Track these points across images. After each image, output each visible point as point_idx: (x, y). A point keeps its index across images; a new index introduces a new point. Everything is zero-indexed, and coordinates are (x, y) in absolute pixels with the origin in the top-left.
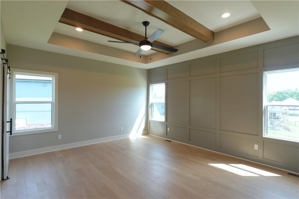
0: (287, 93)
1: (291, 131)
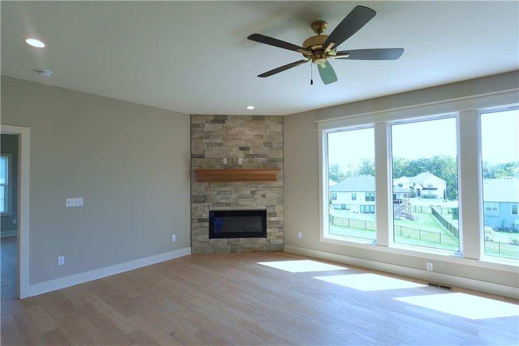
0: (423, 165)
1: (414, 219)
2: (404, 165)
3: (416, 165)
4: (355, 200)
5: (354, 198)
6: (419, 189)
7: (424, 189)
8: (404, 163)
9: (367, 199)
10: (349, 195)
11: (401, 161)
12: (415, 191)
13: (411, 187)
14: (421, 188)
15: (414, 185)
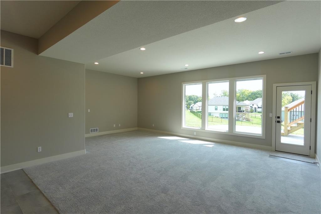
2: (247, 94)
3: (255, 94)
4: (217, 110)
5: (216, 109)
6: (256, 108)
7: (259, 108)
8: (248, 93)
9: (224, 110)
10: (214, 107)
11: (246, 92)
12: (253, 109)
13: (251, 107)
14: (257, 107)
15: (253, 105)
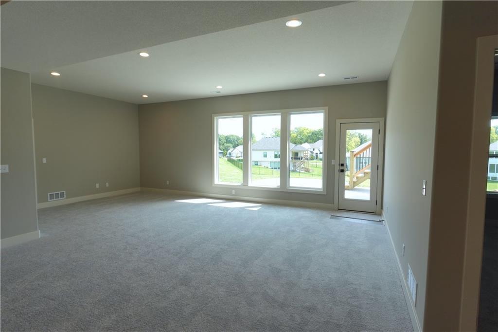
2: (306, 134)
3: (316, 134)
4: (266, 157)
5: (265, 156)
6: (317, 154)
7: (320, 153)
9: (276, 156)
10: (262, 153)
11: (305, 131)
12: (314, 155)
13: (311, 152)
14: (318, 152)
15: (314, 149)
